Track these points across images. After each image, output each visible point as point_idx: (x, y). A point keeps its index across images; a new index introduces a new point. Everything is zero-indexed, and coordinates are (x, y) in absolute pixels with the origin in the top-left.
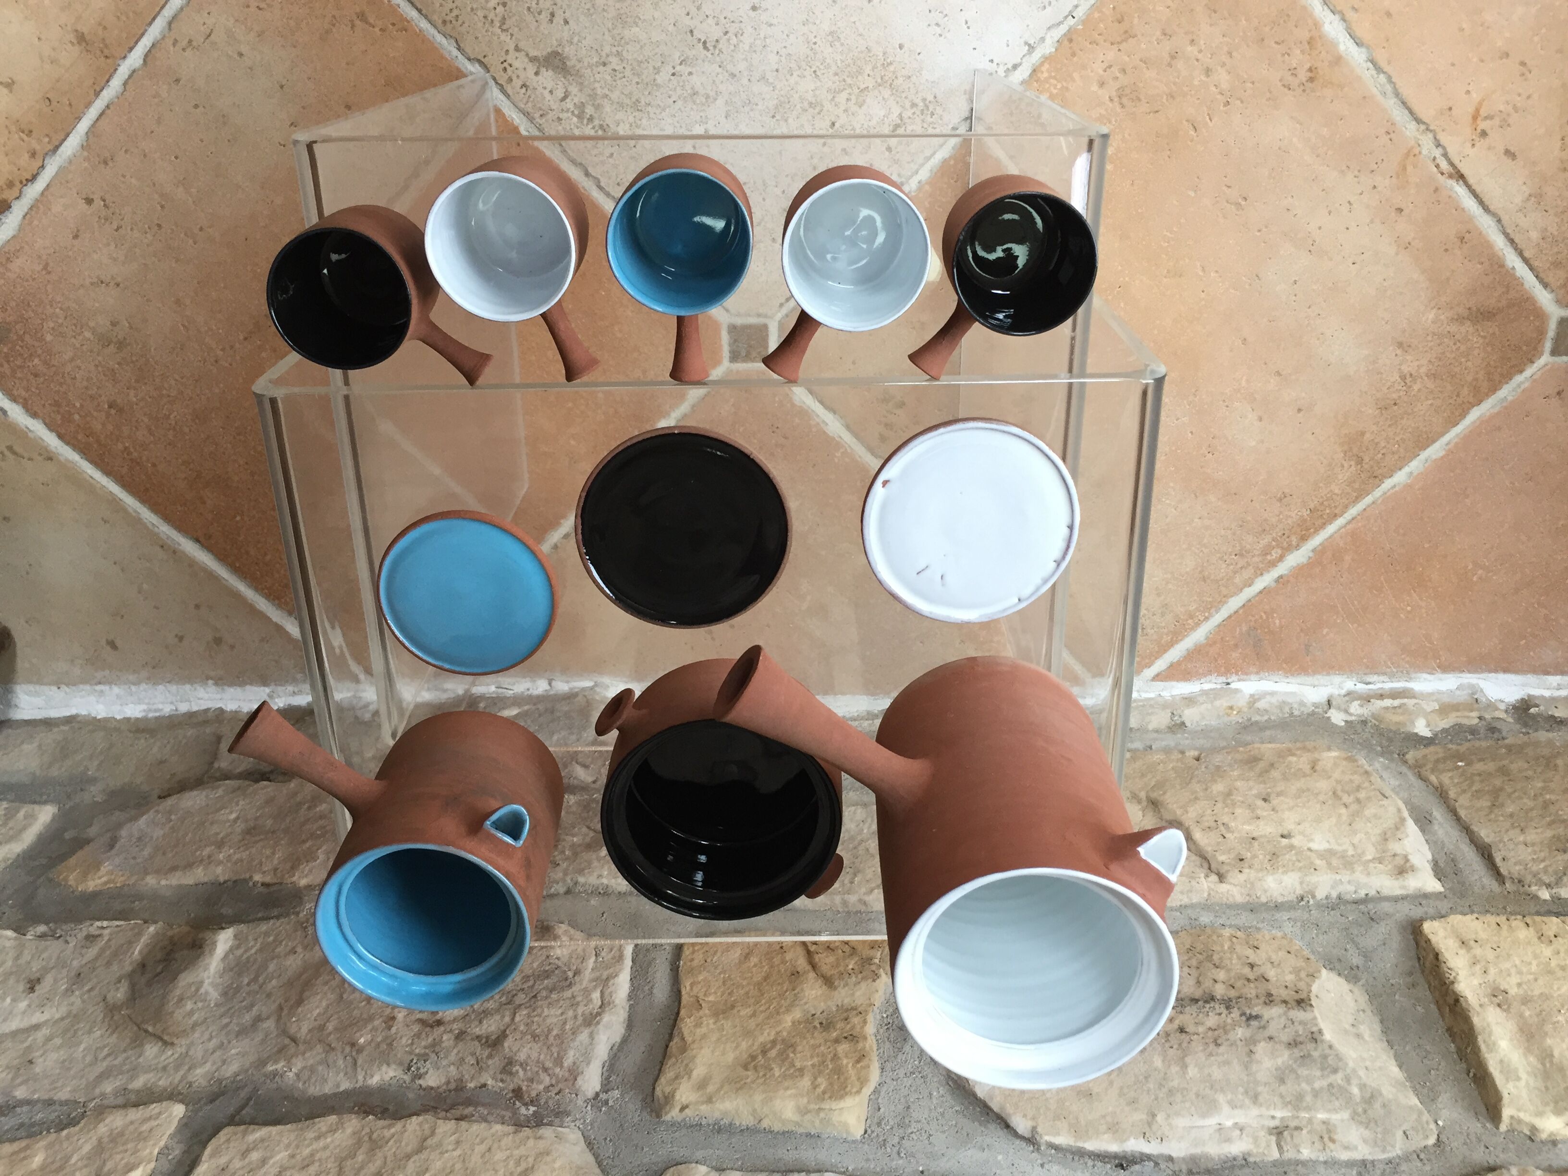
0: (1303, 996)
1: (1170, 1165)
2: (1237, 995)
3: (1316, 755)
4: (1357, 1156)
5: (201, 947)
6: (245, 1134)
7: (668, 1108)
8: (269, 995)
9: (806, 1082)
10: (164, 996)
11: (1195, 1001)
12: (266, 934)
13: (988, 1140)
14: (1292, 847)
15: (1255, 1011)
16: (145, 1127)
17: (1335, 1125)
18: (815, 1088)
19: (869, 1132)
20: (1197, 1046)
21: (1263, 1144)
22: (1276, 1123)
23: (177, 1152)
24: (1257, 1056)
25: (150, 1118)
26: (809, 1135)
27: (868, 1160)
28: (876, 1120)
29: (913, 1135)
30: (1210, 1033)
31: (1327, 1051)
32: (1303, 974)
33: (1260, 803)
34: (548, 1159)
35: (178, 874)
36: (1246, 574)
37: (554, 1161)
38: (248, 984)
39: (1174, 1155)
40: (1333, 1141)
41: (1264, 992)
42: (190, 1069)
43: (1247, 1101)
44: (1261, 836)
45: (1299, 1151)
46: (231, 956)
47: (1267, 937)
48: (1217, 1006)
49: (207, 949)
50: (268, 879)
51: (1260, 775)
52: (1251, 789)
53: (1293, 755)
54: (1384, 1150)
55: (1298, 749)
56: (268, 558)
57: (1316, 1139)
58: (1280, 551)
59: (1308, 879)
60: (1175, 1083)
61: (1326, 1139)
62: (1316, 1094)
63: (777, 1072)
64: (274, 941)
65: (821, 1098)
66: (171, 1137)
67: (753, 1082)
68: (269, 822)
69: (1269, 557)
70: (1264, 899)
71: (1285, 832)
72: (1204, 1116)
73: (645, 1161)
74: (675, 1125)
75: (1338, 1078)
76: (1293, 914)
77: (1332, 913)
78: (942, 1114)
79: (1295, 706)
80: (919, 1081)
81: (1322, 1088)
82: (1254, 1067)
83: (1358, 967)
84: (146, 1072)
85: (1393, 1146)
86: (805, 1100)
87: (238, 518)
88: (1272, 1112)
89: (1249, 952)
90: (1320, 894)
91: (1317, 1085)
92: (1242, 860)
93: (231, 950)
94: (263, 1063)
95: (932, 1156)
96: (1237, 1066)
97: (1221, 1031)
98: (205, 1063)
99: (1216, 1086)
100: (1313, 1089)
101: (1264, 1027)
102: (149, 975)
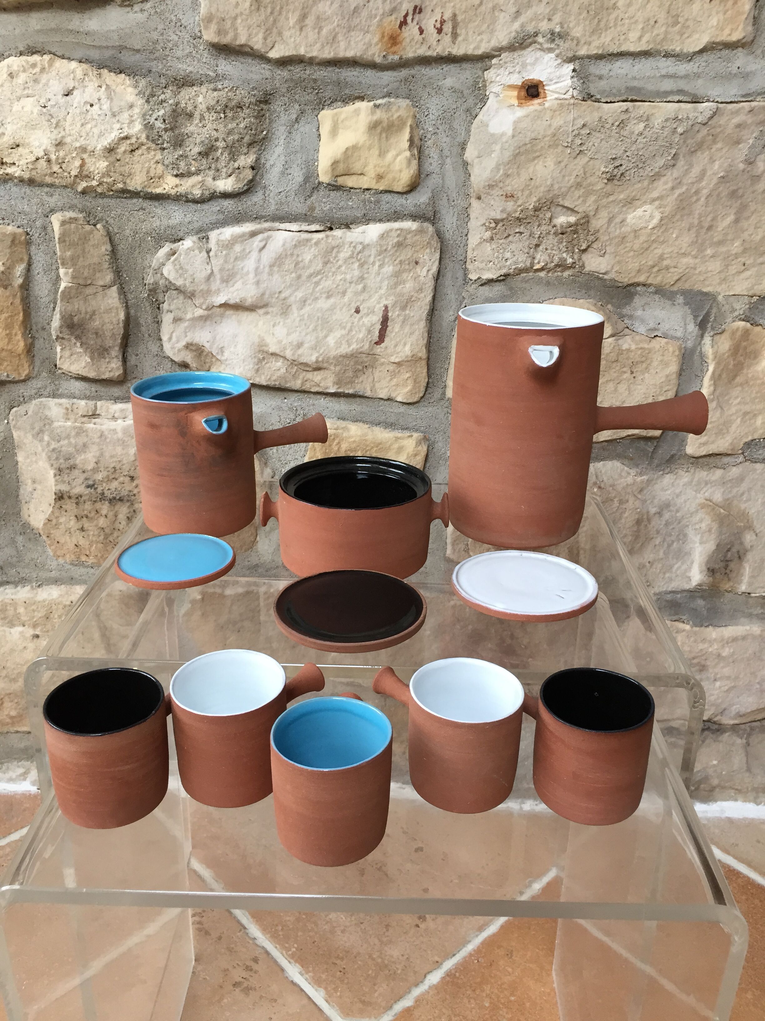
0: (58, 504)
2: (96, 505)
4: (56, 400)
5: (708, 569)
7: (419, 439)
8: (658, 532)
10: (721, 533)
11: (121, 500)
12: (671, 580)
14: (35, 626)
15: (88, 491)
17: (63, 418)
18: (339, 443)
20: (126, 467)
21: (104, 407)
22: (94, 420)
24: (94, 460)
25: (704, 444)
26: (344, 419)
30: (117, 476)
31: (54, 462)
32: (54, 522)
35: (740, 634)
38: (673, 542)
40: (67, 409)
41: (80, 506)
43: (106, 433)
45: (86, 404)
46: (689, 564)
47: (68, 556)
48: (109, 495)
49: (704, 568)
50: (681, 625)
54: (42, 402)
55: (8, 724)
57: (75, 410)
59: (32, 596)
61: (70, 409)
62: (68, 437)
64: (664, 573)
67: (372, 448)
70: (63, 586)
71: (35, 640)
73: (430, 409)
74: (416, 430)
75: (54, 445)
76: (48, 575)
77: (24, 575)
80: (282, 458)
81: (64, 439)
82: (98, 454)
83: (21, 534)
84: (716, 481)
85: (35, 405)
86: (344, 435)
88: (94, 426)
89: (82, 542)
90: (28, 588)
91: (66, 442)
93: (690, 568)
94: (649, 481)
95: (280, 408)
96: (107, 455)
97: (111, 478)
98: (684, 485)
99: (121, 442)
100: (69, 439)
101: (86, 479)
102: (734, 550)
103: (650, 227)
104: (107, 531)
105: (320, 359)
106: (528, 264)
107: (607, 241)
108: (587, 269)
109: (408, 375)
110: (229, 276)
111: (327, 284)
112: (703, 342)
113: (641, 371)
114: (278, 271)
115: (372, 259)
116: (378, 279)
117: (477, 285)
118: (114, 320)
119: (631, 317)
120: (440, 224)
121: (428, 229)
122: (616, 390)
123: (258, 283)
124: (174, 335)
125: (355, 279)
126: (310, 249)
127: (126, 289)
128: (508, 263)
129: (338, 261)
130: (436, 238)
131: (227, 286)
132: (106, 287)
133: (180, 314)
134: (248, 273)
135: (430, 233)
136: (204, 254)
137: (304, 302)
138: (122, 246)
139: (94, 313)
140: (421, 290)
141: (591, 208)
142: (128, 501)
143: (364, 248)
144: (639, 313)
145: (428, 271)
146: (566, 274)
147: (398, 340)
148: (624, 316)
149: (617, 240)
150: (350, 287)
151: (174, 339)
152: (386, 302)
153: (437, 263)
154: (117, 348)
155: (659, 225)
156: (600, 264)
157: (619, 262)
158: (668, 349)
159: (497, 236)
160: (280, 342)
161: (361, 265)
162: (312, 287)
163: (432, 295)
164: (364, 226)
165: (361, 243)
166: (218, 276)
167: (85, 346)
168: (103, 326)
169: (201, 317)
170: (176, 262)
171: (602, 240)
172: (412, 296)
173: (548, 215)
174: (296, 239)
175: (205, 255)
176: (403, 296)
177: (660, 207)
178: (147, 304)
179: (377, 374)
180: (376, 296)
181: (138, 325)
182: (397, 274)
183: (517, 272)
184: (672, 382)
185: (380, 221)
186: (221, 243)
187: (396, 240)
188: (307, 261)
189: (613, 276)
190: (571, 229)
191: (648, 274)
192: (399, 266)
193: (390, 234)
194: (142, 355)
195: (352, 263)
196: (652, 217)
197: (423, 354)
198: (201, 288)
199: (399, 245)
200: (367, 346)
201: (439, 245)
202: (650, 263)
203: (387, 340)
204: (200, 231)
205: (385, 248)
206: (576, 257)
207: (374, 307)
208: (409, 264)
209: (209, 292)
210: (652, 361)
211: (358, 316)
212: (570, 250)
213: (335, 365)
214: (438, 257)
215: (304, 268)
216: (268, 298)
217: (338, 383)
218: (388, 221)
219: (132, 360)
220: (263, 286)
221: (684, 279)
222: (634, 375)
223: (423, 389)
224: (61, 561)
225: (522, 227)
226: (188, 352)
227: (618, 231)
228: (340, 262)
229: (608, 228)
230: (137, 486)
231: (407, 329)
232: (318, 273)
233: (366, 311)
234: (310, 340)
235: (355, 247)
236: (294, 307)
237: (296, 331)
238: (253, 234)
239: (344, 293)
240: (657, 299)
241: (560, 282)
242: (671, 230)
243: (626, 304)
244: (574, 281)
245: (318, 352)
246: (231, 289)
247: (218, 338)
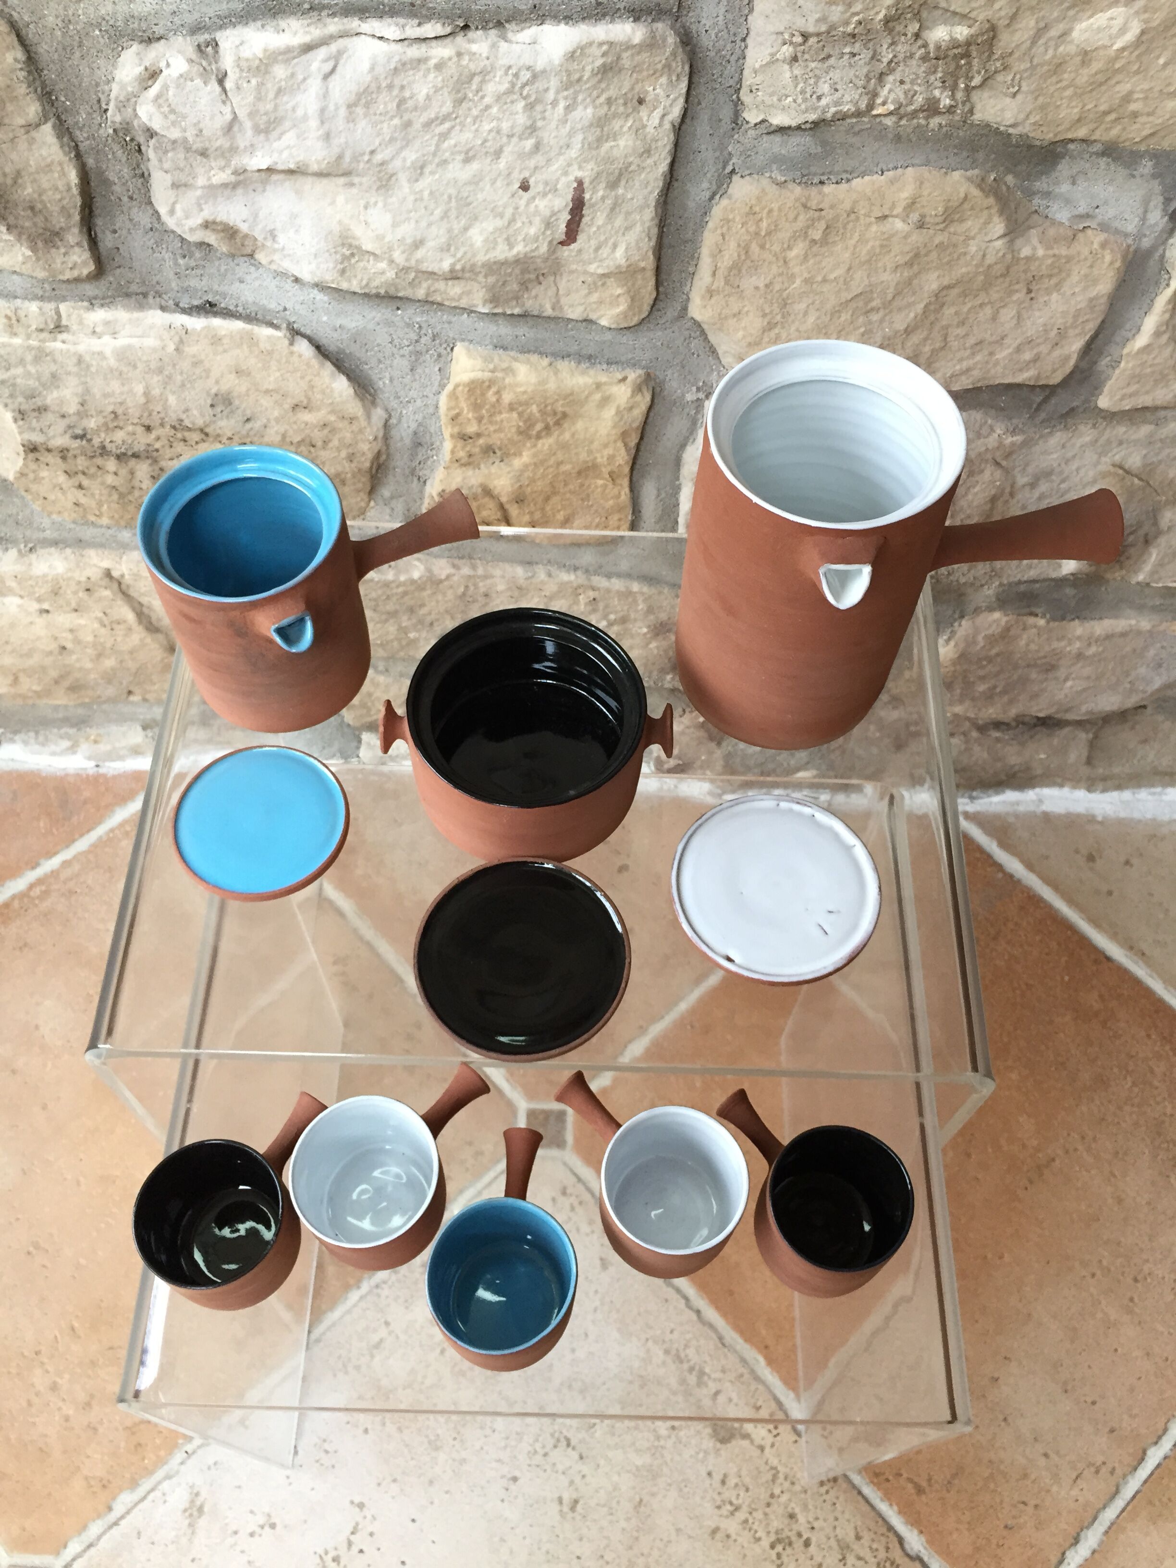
0: (31, 456)
1: (163, 303)
2: (95, 460)
3: (13, 690)
6: (1038, 377)
7: (638, 381)
9: (507, 397)
11: (136, 456)
13: (335, 335)
14: (39, 600)
15: (76, 444)
16: (1133, 388)
17: (6, 332)
18: (498, 392)
19: (449, 349)
20: (135, 413)
21: (74, 317)
22: (61, 336)
23: (1104, 362)
24: (77, 400)
25: (1131, 396)
26: (505, 348)
27: (450, 323)
28: (443, 359)
29: (407, 343)
30: (121, 424)
31: (9, 401)
32: (31, 476)
33: (69, 645)
34: (749, 339)
35: (1119, 629)
36: (67, 873)
37: (744, 337)
39: (159, 312)
40: (8, 318)
41: (69, 460)
42: (1096, 441)
43: (87, 358)
44: (69, 612)
45: (40, 309)
47: (66, 514)
48: (114, 450)
50: (1031, 620)
51: (68, 673)
52: (78, 660)
53: (35, 692)
55: (31, 698)
56: (1038, 938)
57: (23, 319)
58: (32, 894)
59: (24, 568)
60: (156, 379)
61: (14, 319)
62: (22, 362)
63: (534, 408)
65: (492, 382)
66: (1108, 378)
67: (557, 400)
68: (1034, 675)
69: (43, 888)
70: (68, 551)
71: (45, 615)
72: (130, 347)
73: (660, 333)
74: (634, 365)
76: (41, 535)
78: (380, 361)
79: (32, 741)
80: (402, 393)
81: (16, 366)
82: (80, 390)
84: (1139, 440)
86: (507, 381)
87: (1067, 978)
88: (64, 346)
89: (83, 500)
90: (13, 553)
91: (19, 371)
92: (88, 590)
94: (1025, 444)
95: (389, 323)
96: (96, 391)
97: (111, 425)
98: (1082, 446)
99: (117, 374)
100: (25, 366)
101: (69, 427)
102: (1141, 533)
103: (1115, 47)
104: (122, 490)
105: (458, 267)
106: (863, 106)
107: (1026, 70)
108: (978, 117)
109: (619, 291)
110: (269, 122)
111: (463, 137)
112: (1171, 241)
113: (1047, 289)
114: (366, 115)
115: (551, 95)
116: (565, 131)
117: (759, 132)
118: (61, 184)
119: (1047, 195)
120: (690, 19)
121: (664, 40)
122: (994, 318)
123: (327, 137)
124: (178, 207)
125: (518, 130)
126: (425, 76)
127: (70, 121)
128: (824, 102)
129: (482, 97)
130: (681, 55)
131: (267, 139)
132: (30, 127)
133: (183, 178)
134: (305, 118)
135: (668, 50)
136: (214, 86)
137: (420, 169)
138: (45, 47)
139: (18, 174)
140: (648, 152)
141: (1003, 13)
142: (148, 458)
143: (535, 76)
144: (1065, 188)
145: (664, 116)
146: (935, 122)
147: (602, 238)
148: (1034, 194)
149: (1046, 68)
150: (509, 143)
151: (179, 212)
152: (580, 174)
153: (681, 101)
154: (76, 230)
155: (1139, 41)
156: (1003, 110)
157: (1043, 108)
158: (1103, 256)
159: (806, 56)
160: (380, 238)
161: (530, 107)
162: (434, 142)
163: (669, 160)
164: (534, 29)
165: (529, 68)
166: (248, 124)
167: (15, 231)
168: (40, 195)
169: (225, 186)
170: (161, 101)
171: (1015, 69)
172: (630, 164)
173: (914, 27)
174: (397, 58)
175: (218, 89)
176: (612, 163)
177: (1145, 12)
178: (116, 147)
179: (563, 284)
180: (561, 161)
181: (107, 183)
182: (601, 122)
183: (838, 116)
184: (1097, 309)
185: (568, 19)
186: (244, 64)
187: (599, 62)
188: (421, 97)
189: (1025, 131)
190: (956, 51)
191: (1095, 125)
192: (606, 108)
193: (587, 51)
194: (124, 232)
195: (512, 102)
196: (1123, 30)
197: (649, 263)
198: (218, 143)
199: (606, 71)
200: (544, 248)
201: (687, 68)
202: (1103, 108)
203: (581, 238)
204: (195, 29)
205: (577, 76)
206: (960, 95)
207: (558, 180)
208: (625, 104)
209: (233, 150)
210: (1068, 275)
211: (526, 196)
212: (950, 83)
213: (486, 276)
214: (684, 90)
215: (416, 109)
216: (350, 163)
217: (494, 300)
218: (584, 19)
219: (107, 241)
220: (338, 141)
221: (1162, 134)
222: (1033, 295)
223: (646, 308)
224: (54, 516)
225: (857, 45)
226: (208, 233)
227: (1051, 52)
228: (487, 100)
229: (1030, 49)
230: (158, 438)
231: (619, 221)
232: (446, 118)
233: (540, 188)
234: (437, 236)
235: (516, 75)
236: (403, 177)
237: (409, 219)
238: (308, 48)
239: (498, 154)
240: (1103, 165)
241: (921, 137)
242: (1157, 52)
243: (1042, 174)
244: (948, 136)
245: (454, 256)
246: (276, 145)
247: (261, 215)
